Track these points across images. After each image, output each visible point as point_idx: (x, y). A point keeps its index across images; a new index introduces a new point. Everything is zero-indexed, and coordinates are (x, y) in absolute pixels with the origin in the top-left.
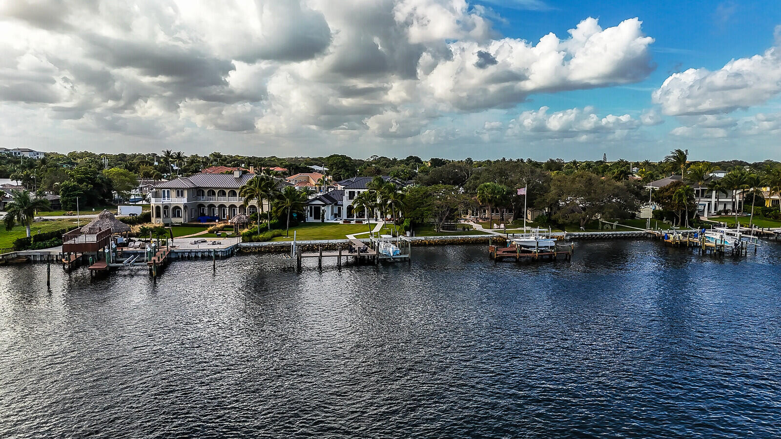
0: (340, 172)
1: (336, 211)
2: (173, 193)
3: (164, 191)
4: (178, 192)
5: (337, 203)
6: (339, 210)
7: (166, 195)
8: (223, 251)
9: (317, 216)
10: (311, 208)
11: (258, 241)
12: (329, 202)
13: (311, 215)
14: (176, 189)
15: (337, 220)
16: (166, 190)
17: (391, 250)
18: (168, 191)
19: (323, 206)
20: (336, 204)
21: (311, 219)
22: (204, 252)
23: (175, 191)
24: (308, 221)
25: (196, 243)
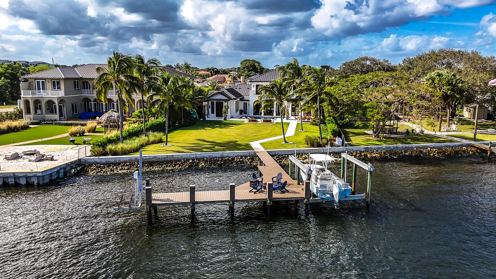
0: (251, 73)
1: (241, 107)
2: (49, 85)
3: (38, 83)
4: (54, 82)
5: (243, 98)
6: (245, 105)
7: (41, 87)
8: (39, 176)
9: (219, 114)
10: (212, 103)
11: (115, 153)
12: (233, 97)
13: (213, 112)
14: (51, 79)
15: (241, 118)
16: (41, 81)
17: (336, 191)
18: (43, 83)
19: (226, 101)
20: (242, 100)
21: (212, 117)
22: (7, 178)
23: (50, 81)
24: (208, 119)
25: (16, 157)
